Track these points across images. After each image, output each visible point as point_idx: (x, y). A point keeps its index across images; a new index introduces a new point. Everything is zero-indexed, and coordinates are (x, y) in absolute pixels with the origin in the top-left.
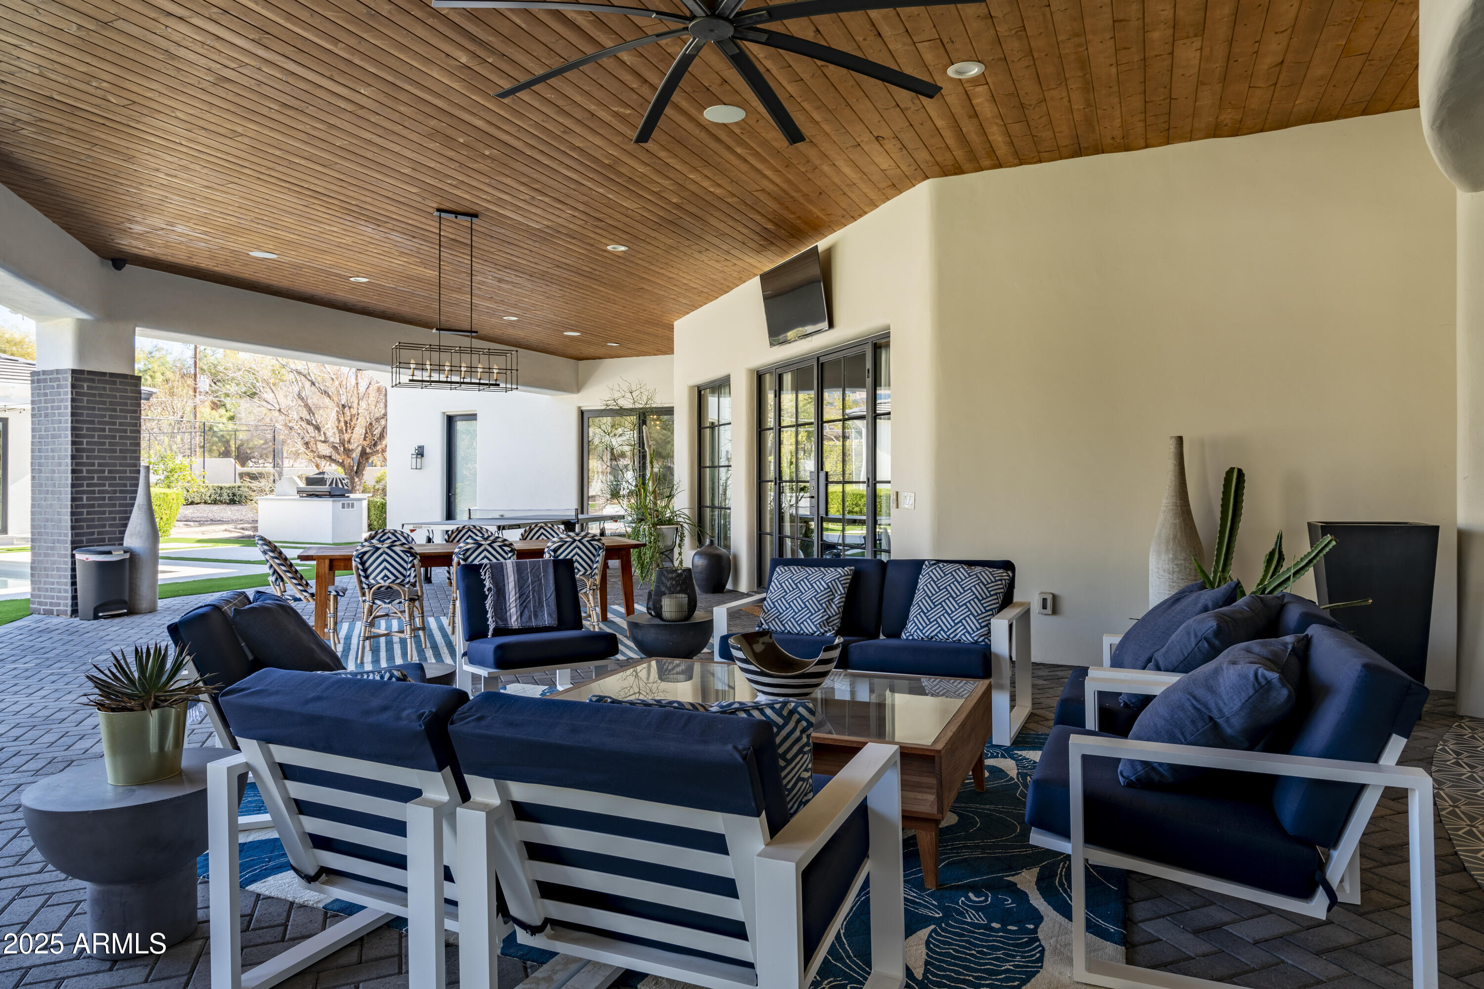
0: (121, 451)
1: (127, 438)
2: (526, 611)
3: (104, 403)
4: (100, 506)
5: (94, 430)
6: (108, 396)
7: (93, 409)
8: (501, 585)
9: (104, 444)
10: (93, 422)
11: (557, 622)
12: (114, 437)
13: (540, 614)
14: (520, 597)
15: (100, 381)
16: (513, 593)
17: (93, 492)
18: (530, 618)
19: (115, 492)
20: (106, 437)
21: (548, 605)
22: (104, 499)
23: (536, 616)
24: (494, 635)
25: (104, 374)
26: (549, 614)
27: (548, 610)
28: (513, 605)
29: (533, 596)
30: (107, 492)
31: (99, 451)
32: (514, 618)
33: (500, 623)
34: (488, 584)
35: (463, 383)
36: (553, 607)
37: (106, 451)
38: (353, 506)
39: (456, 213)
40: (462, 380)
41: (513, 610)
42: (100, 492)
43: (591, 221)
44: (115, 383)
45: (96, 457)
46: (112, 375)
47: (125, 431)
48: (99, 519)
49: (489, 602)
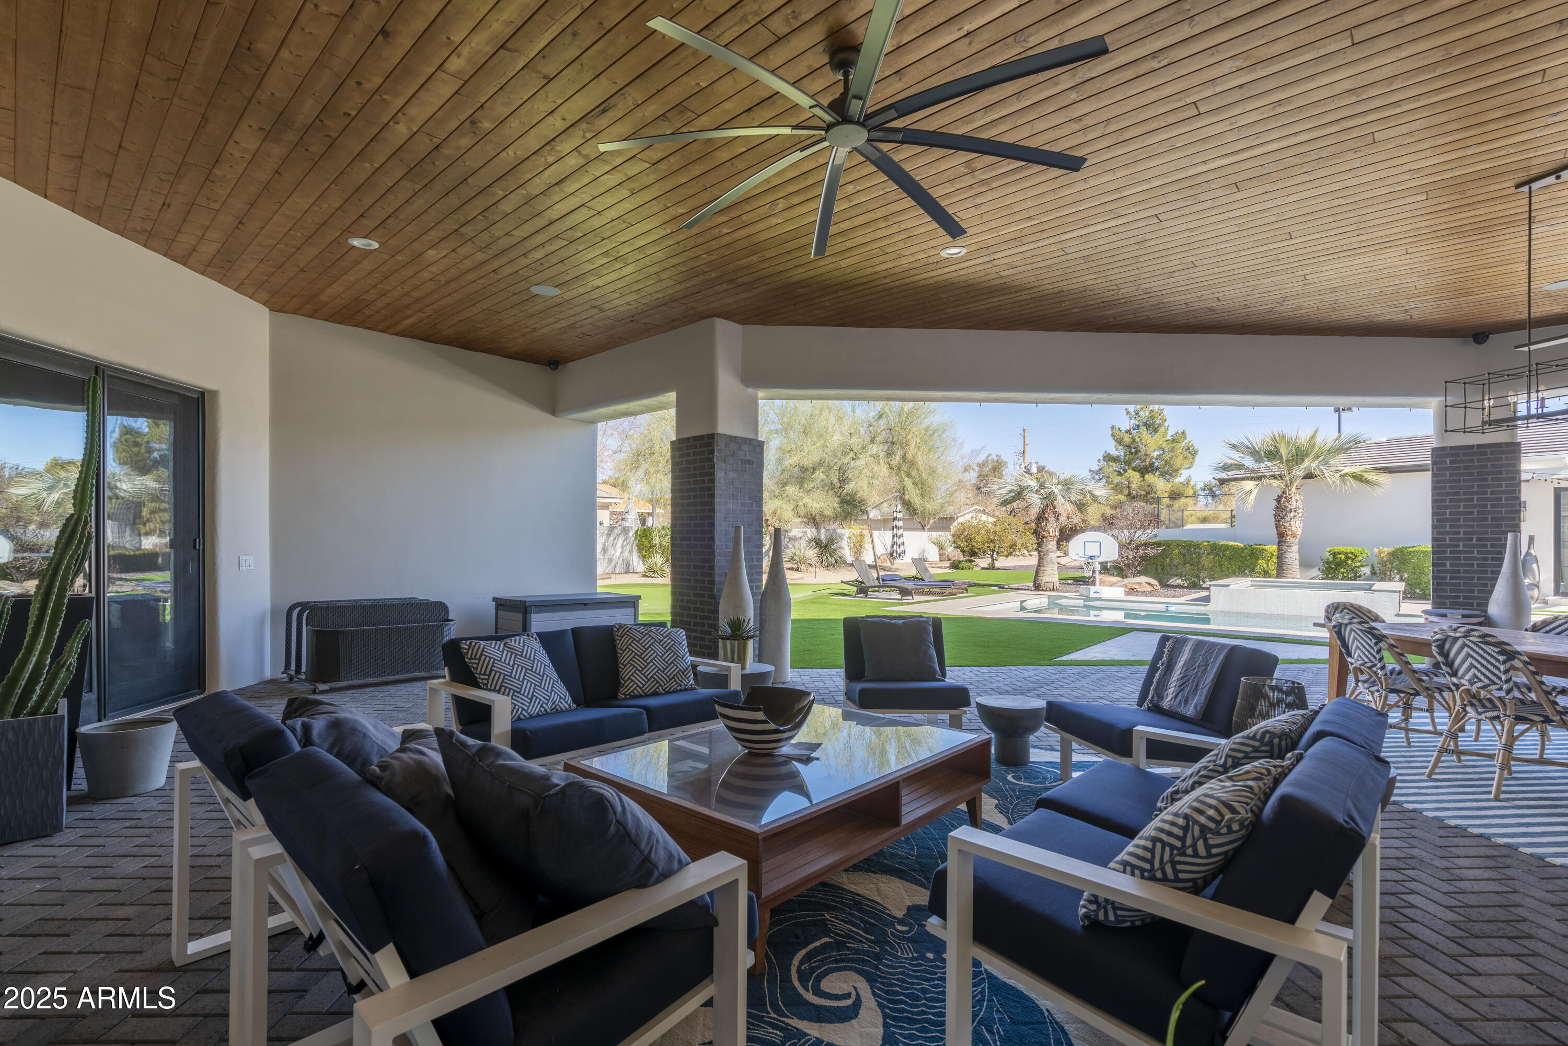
0: (1493, 519)
1: (1501, 506)
2: (1180, 694)
3: (1470, 474)
4: (1466, 572)
6: (1476, 467)
7: (1457, 481)
8: (1174, 661)
9: (1470, 513)
10: (1457, 494)
11: (1200, 717)
12: (1484, 506)
13: (1190, 701)
14: (1182, 678)
15: (1465, 455)
16: (1179, 672)
17: (1458, 559)
18: (1180, 702)
19: (1485, 559)
20: (1474, 506)
21: (1200, 695)
22: (1471, 565)
23: (1186, 701)
26: (1196, 707)
27: (1198, 699)
28: (1174, 684)
29: (1193, 681)
30: (1474, 558)
31: (1465, 520)
32: (1169, 699)
33: (1156, 699)
34: (1166, 657)
36: (1203, 698)
37: (1474, 520)
41: (1171, 690)
42: (1466, 559)
44: (1484, 454)
46: (1480, 446)
47: (1498, 499)
48: (1465, 585)
49: (1157, 675)
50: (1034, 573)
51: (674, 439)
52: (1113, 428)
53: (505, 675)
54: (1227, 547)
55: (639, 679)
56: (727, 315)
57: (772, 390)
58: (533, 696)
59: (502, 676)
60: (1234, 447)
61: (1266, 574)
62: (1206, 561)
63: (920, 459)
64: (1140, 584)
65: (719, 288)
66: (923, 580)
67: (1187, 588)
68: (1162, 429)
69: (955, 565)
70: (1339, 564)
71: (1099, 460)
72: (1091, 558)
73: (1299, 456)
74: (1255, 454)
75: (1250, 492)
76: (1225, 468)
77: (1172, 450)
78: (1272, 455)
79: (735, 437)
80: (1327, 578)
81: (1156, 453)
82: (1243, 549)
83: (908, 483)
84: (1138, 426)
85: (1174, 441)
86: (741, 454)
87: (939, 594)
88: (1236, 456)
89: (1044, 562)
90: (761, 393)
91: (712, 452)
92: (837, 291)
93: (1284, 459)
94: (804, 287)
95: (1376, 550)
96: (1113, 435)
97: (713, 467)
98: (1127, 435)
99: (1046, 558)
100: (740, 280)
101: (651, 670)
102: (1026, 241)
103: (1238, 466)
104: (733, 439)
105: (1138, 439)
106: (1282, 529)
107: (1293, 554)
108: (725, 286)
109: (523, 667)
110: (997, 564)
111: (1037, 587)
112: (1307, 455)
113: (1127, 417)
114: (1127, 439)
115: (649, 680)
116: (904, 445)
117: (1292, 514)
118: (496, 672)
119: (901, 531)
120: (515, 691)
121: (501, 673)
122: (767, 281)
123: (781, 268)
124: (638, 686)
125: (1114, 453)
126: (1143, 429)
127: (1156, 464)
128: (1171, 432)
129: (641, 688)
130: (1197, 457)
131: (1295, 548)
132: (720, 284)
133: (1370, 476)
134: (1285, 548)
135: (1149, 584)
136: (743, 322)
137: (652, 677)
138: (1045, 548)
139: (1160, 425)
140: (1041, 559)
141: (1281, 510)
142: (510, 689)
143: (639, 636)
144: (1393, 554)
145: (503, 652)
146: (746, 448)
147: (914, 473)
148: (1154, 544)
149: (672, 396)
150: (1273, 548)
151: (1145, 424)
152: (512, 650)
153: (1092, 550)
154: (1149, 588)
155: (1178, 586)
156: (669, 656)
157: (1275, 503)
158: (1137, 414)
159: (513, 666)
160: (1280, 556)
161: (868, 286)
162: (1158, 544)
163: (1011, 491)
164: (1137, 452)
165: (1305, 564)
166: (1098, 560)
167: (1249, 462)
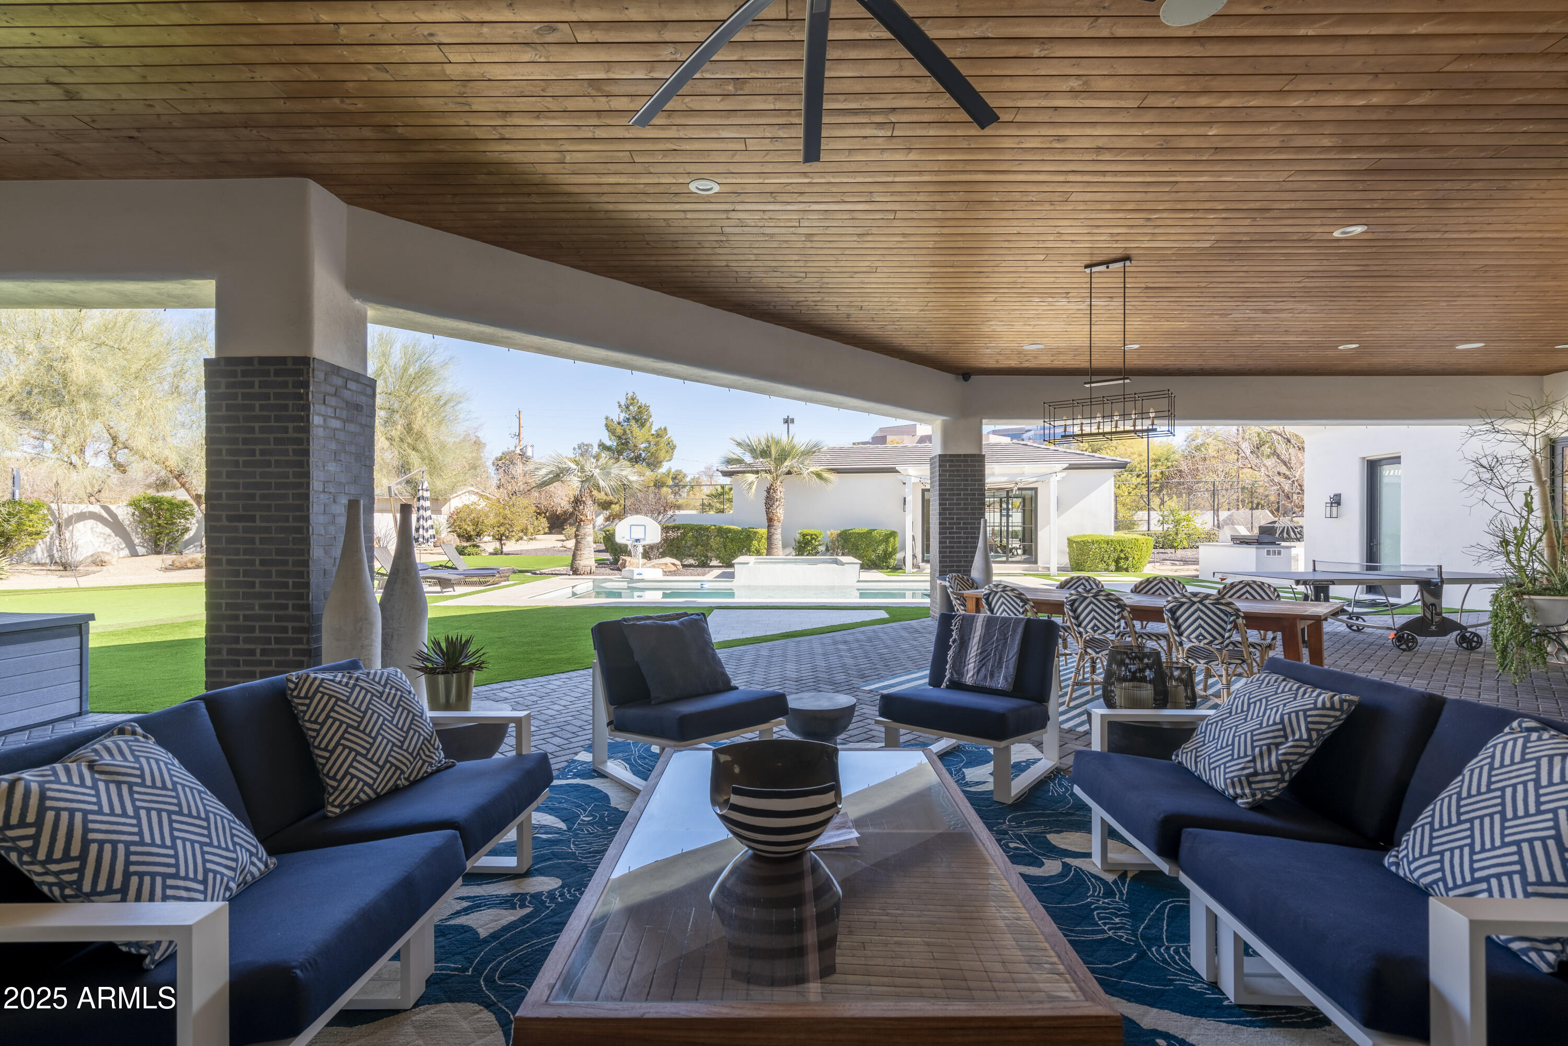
0: (972, 509)
1: (976, 499)
2: (983, 669)
3: (959, 476)
4: (958, 547)
5: (953, 495)
6: (963, 471)
7: (953, 480)
8: (966, 638)
9: (960, 504)
10: (953, 490)
11: (1011, 688)
12: (967, 499)
13: (996, 675)
14: (981, 653)
15: (957, 461)
16: (976, 648)
17: (953, 538)
18: (985, 677)
19: (967, 538)
20: (961, 499)
21: (1007, 668)
22: (960, 542)
23: (992, 676)
24: (948, 687)
25: (960, 455)
26: (1005, 678)
27: (1006, 672)
28: (973, 660)
29: (995, 655)
30: (962, 538)
31: (957, 509)
32: (970, 674)
33: (955, 676)
34: (955, 635)
35: (1116, 433)
36: (1011, 670)
37: (962, 509)
38: (1279, 553)
39: (1107, 263)
40: (1114, 430)
41: (971, 666)
42: (957, 538)
43: (1256, 215)
44: (967, 461)
45: (954, 514)
46: (965, 456)
47: (974, 495)
48: (957, 557)
49: (951, 653)
50: (571, 557)
51: (212, 355)
52: (607, 418)
53: (127, 844)
54: (730, 531)
55: (365, 771)
56: (330, 181)
57: (392, 310)
58: (206, 871)
59: (121, 847)
60: (739, 444)
61: (758, 553)
62: (714, 542)
63: (429, 432)
64: (666, 564)
65: (354, 132)
66: (456, 569)
67: (698, 566)
68: (648, 424)
69: (461, 552)
70: (807, 543)
71: (574, 449)
72: (637, 540)
73: (783, 455)
74: (752, 451)
75: (752, 483)
76: (729, 461)
77: (657, 444)
78: (765, 453)
79: (339, 368)
80: (798, 555)
81: (644, 445)
82: (742, 531)
83: (414, 458)
84: (628, 419)
85: (658, 436)
86: (346, 394)
87: (481, 583)
88: (738, 452)
89: (581, 546)
90: (371, 312)
91: (306, 385)
92: (529, 194)
93: (773, 456)
94: (490, 173)
95: (829, 533)
96: (607, 425)
97: (306, 408)
98: (619, 427)
99: (584, 542)
100: (400, 130)
101: (382, 749)
102: (779, 199)
103: (739, 461)
104: (336, 370)
105: (628, 432)
106: (771, 515)
107: (778, 537)
108: (367, 133)
109: (159, 811)
110: (505, 549)
111: (575, 572)
112: (789, 455)
113: (619, 410)
114: (619, 431)
115: (382, 768)
116: (408, 413)
117: (778, 503)
118: (101, 843)
119: (429, 513)
120: (165, 876)
121: (114, 843)
122: (442, 147)
123: (479, 133)
124: (366, 783)
125: (608, 443)
126: (633, 422)
127: (643, 455)
128: (654, 428)
129: (370, 786)
130: (676, 451)
131: (779, 531)
132: (360, 126)
133: (825, 475)
134: (773, 531)
135: (673, 564)
136: (350, 200)
137: (386, 761)
138: (582, 531)
139: (646, 420)
140: (577, 543)
141: (770, 500)
142: (153, 875)
143: (345, 691)
144: (839, 535)
145: (95, 787)
146: (352, 385)
147: (421, 447)
148: (674, 527)
149: (207, 287)
150: (763, 531)
151: (634, 418)
152: (113, 776)
153: (638, 533)
154: (674, 568)
155: (690, 566)
156: (401, 718)
157: (765, 493)
158: (627, 407)
159: (137, 816)
160: (770, 538)
161: (571, 200)
162: (677, 528)
163: (551, 472)
164: (627, 443)
165: (785, 546)
166: (643, 543)
167: (748, 458)
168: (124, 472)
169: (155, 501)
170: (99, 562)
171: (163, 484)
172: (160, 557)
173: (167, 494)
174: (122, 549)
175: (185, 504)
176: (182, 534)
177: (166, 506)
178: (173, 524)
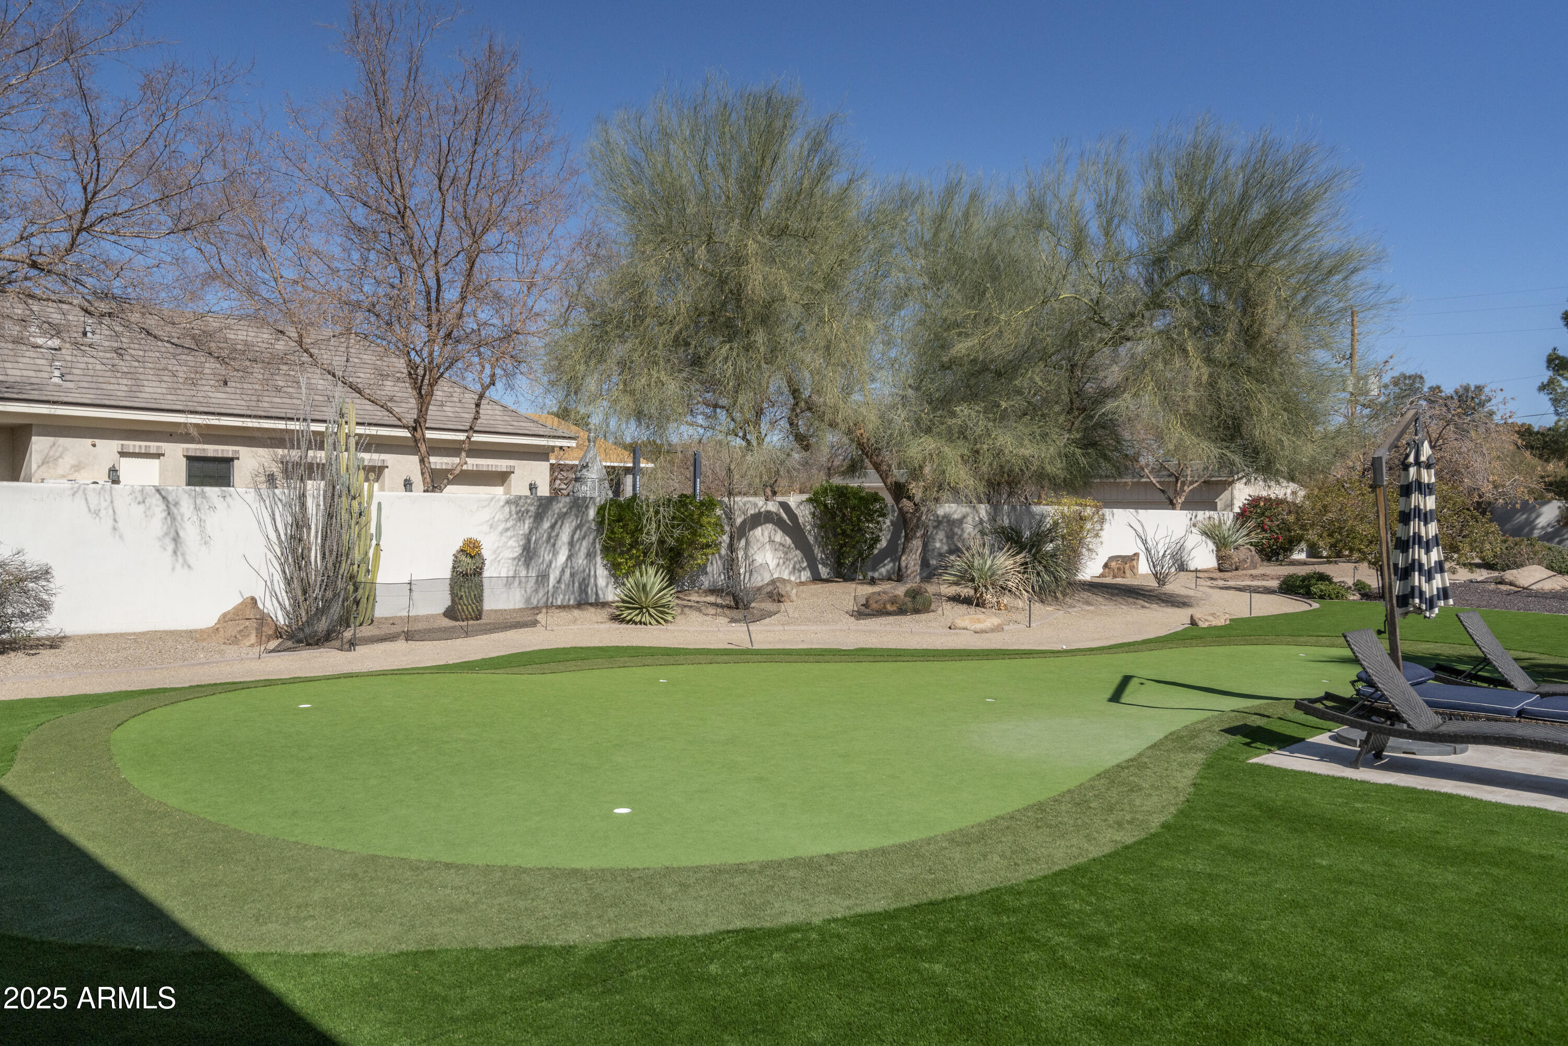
168: (807, 448)
169: (841, 493)
170: (776, 595)
171: (853, 468)
172: (851, 586)
173: (854, 483)
174: (804, 569)
175: (875, 498)
176: (872, 547)
177: (854, 502)
178: (860, 529)
